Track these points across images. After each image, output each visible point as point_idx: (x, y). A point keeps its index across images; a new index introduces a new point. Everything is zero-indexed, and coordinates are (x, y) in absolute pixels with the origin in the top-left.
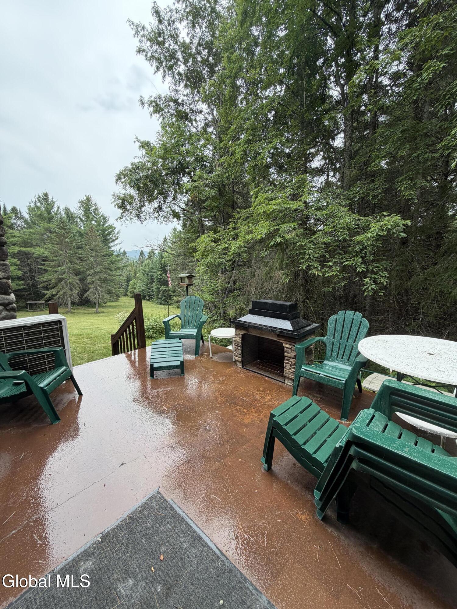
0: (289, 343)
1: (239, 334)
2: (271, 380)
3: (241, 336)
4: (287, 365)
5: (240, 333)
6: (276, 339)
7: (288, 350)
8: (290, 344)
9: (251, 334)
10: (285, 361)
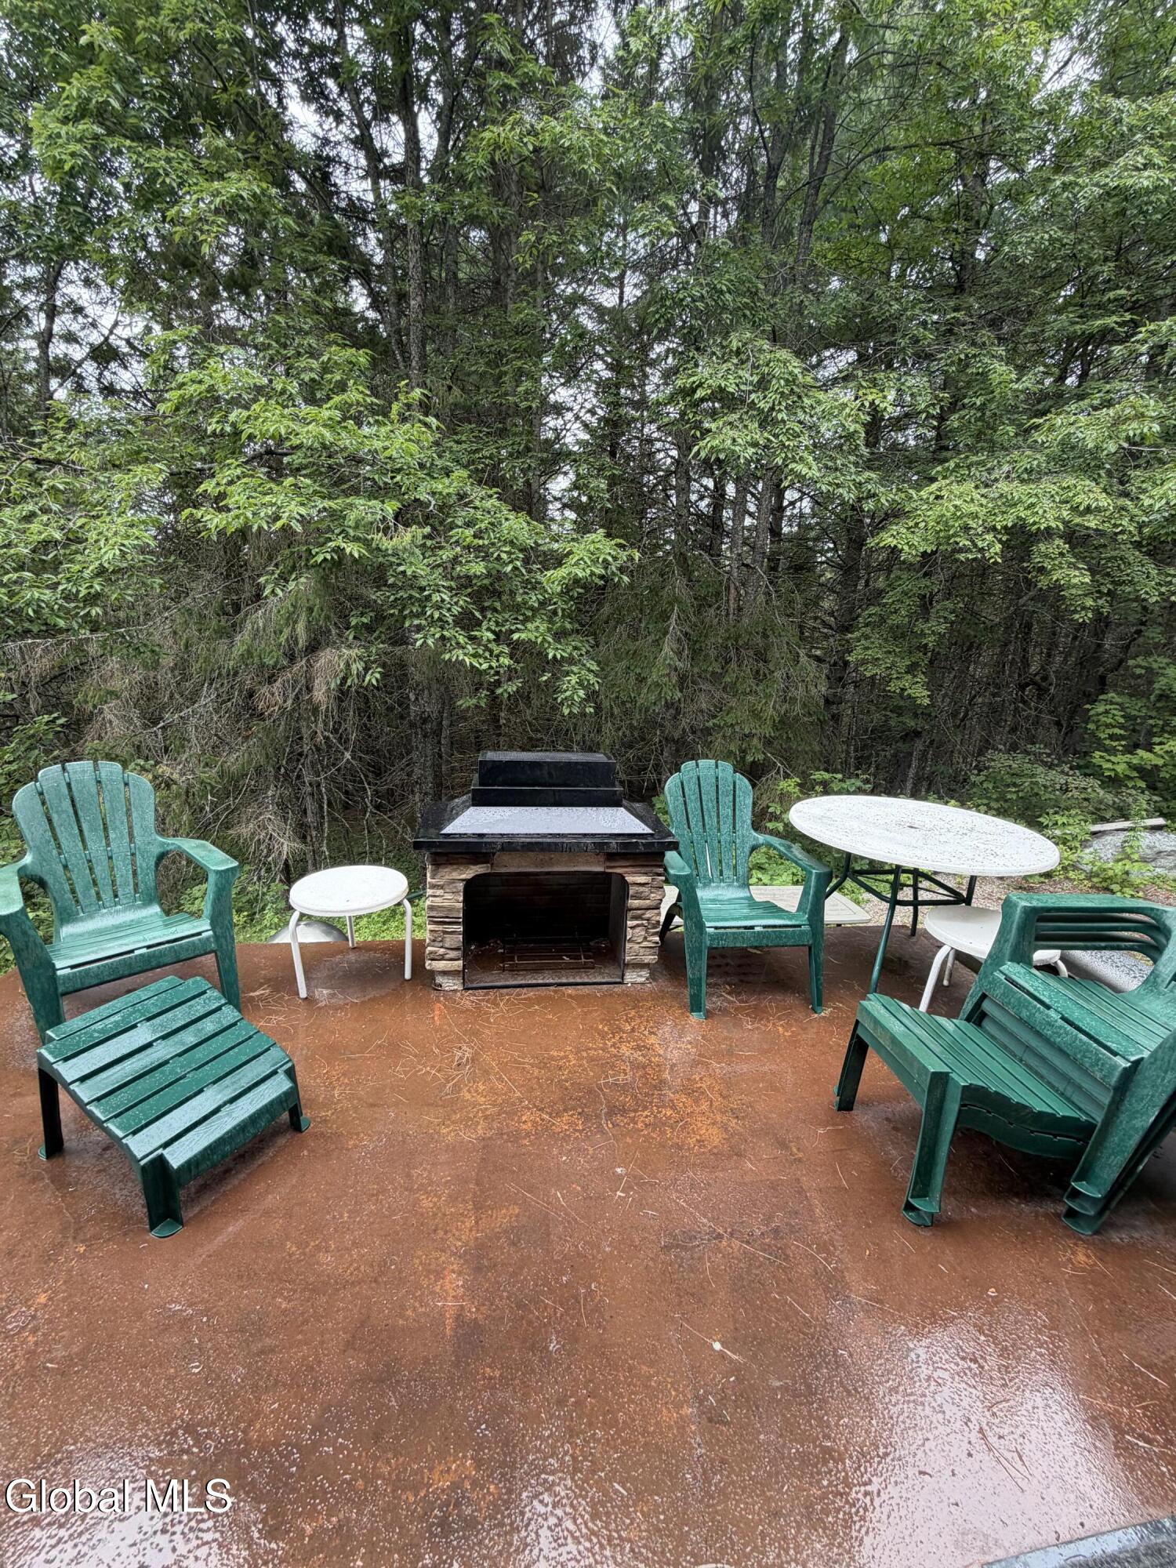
0: (644, 870)
1: (454, 881)
2: (586, 990)
3: (461, 886)
4: (637, 930)
5: (455, 875)
6: (600, 869)
7: (641, 889)
8: (646, 874)
9: (503, 870)
10: (629, 923)
